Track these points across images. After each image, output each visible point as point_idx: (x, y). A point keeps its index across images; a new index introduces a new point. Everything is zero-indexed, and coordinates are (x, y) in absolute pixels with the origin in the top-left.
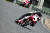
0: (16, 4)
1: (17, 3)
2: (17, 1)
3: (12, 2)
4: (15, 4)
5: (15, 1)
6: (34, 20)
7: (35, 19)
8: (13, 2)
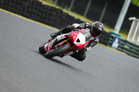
0: (118, 51)
1: (121, 48)
2: (122, 40)
3: (106, 45)
4: (117, 49)
5: (117, 40)
6: (75, 43)
7: (78, 41)
8: (111, 44)
